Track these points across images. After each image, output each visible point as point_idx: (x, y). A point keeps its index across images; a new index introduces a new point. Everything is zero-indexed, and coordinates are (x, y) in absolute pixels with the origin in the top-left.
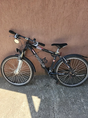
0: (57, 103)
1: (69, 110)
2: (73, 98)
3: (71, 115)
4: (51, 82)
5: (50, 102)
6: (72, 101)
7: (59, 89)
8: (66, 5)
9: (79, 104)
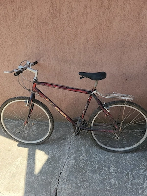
0: (68, 167)
1: (83, 181)
2: (98, 163)
3: (84, 189)
4: (69, 135)
5: (59, 163)
6: (95, 167)
7: (80, 145)
8: (89, 10)
9: (104, 173)
